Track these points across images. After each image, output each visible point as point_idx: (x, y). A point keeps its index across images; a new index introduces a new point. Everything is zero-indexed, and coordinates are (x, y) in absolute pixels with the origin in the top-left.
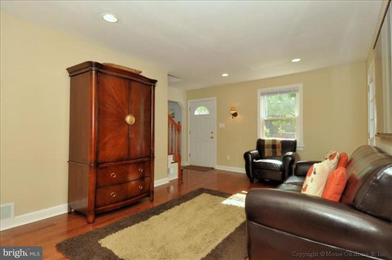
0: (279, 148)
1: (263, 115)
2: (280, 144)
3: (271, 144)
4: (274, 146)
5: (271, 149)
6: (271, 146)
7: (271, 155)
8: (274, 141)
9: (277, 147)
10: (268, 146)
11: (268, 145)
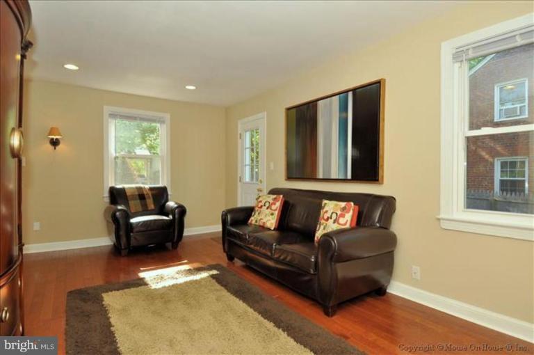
0: (149, 197)
1: (112, 149)
2: (150, 193)
3: (137, 193)
4: (141, 196)
5: (139, 201)
6: (137, 197)
7: (140, 209)
8: (140, 189)
9: (146, 196)
10: (133, 197)
11: (133, 195)
